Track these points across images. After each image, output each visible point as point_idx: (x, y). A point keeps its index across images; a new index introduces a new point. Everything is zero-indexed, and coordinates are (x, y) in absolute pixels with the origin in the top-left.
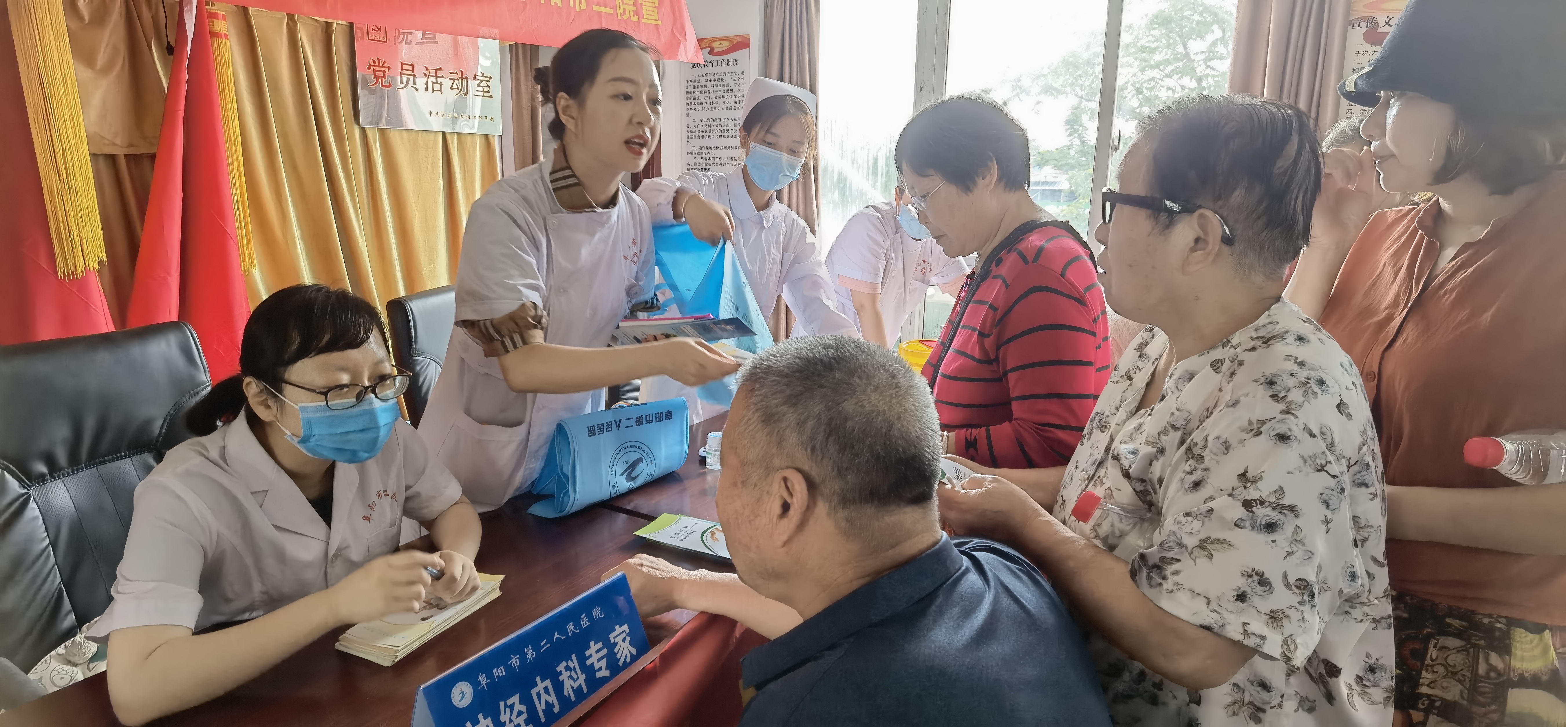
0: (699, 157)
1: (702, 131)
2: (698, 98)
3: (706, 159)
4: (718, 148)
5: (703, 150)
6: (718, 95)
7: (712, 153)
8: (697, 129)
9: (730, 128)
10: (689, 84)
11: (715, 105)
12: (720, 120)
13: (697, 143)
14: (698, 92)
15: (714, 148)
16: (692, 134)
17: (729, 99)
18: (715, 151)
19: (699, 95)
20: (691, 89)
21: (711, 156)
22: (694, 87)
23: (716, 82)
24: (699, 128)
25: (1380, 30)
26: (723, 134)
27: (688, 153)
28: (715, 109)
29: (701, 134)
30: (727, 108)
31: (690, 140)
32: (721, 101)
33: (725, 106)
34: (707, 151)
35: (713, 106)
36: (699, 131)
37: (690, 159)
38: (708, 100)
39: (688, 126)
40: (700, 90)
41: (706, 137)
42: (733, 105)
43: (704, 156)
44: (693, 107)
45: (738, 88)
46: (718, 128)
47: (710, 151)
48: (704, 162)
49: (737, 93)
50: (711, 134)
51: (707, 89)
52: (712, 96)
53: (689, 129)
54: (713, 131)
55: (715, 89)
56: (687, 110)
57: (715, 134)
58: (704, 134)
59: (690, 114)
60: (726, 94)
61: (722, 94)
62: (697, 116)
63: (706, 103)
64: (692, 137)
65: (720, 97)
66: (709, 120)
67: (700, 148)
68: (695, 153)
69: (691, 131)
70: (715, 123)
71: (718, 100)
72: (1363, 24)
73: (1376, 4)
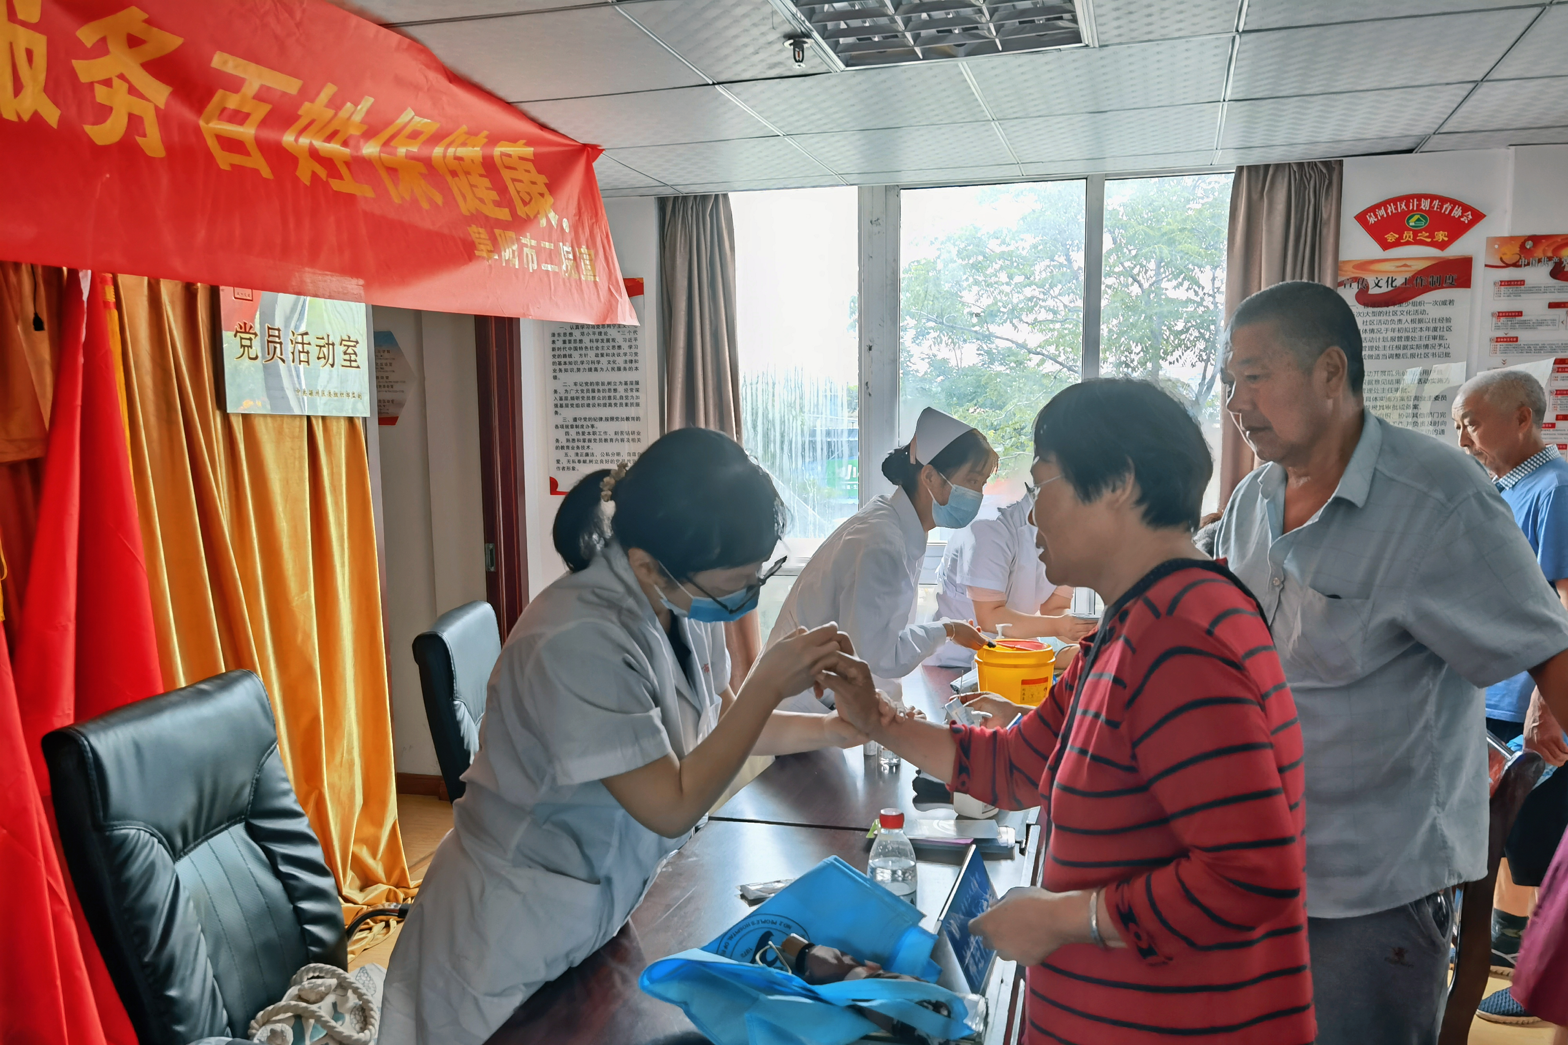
0: (573, 432)
1: (577, 398)
2: (570, 356)
3: (583, 433)
4: (601, 419)
5: (579, 423)
6: (599, 352)
7: (593, 426)
8: (569, 396)
9: (618, 395)
10: (556, 338)
11: (596, 365)
12: (603, 384)
13: (569, 414)
14: (570, 349)
15: (595, 420)
16: (561, 403)
17: (616, 358)
18: (596, 424)
19: (572, 352)
20: (559, 344)
21: (591, 430)
22: (564, 342)
23: (597, 337)
24: (573, 394)
25: (1371, 292)
26: (608, 402)
27: (557, 427)
28: (596, 370)
29: (575, 402)
30: (613, 369)
31: (559, 409)
32: (604, 360)
33: (610, 367)
34: (585, 423)
35: (593, 366)
36: (572, 398)
37: (561, 434)
38: (584, 359)
39: (556, 392)
40: (572, 345)
41: (583, 405)
42: (622, 365)
43: (580, 430)
44: (563, 367)
45: (628, 344)
46: (601, 395)
47: (589, 423)
48: (581, 437)
49: (627, 350)
50: (591, 402)
51: (583, 345)
52: (591, 354)
53: (557, 396)
54: (593, 398)
55: (595, 345)
56: (555, 371)
57: (596, 402)
58: (580, 402)
59: (558, 374)
60: (611, 351)
61: (605, 352)
62: (569, 378)
63: (582, 363)
64: (561, 406)
65: (602, 355)
66: (586, 384)
67: (575, 420)
68: (567, 427)
69: (561, 399)
70: (596, 388)
71: (600, 358)
72: (1355, 285)
73: (1364, 265)
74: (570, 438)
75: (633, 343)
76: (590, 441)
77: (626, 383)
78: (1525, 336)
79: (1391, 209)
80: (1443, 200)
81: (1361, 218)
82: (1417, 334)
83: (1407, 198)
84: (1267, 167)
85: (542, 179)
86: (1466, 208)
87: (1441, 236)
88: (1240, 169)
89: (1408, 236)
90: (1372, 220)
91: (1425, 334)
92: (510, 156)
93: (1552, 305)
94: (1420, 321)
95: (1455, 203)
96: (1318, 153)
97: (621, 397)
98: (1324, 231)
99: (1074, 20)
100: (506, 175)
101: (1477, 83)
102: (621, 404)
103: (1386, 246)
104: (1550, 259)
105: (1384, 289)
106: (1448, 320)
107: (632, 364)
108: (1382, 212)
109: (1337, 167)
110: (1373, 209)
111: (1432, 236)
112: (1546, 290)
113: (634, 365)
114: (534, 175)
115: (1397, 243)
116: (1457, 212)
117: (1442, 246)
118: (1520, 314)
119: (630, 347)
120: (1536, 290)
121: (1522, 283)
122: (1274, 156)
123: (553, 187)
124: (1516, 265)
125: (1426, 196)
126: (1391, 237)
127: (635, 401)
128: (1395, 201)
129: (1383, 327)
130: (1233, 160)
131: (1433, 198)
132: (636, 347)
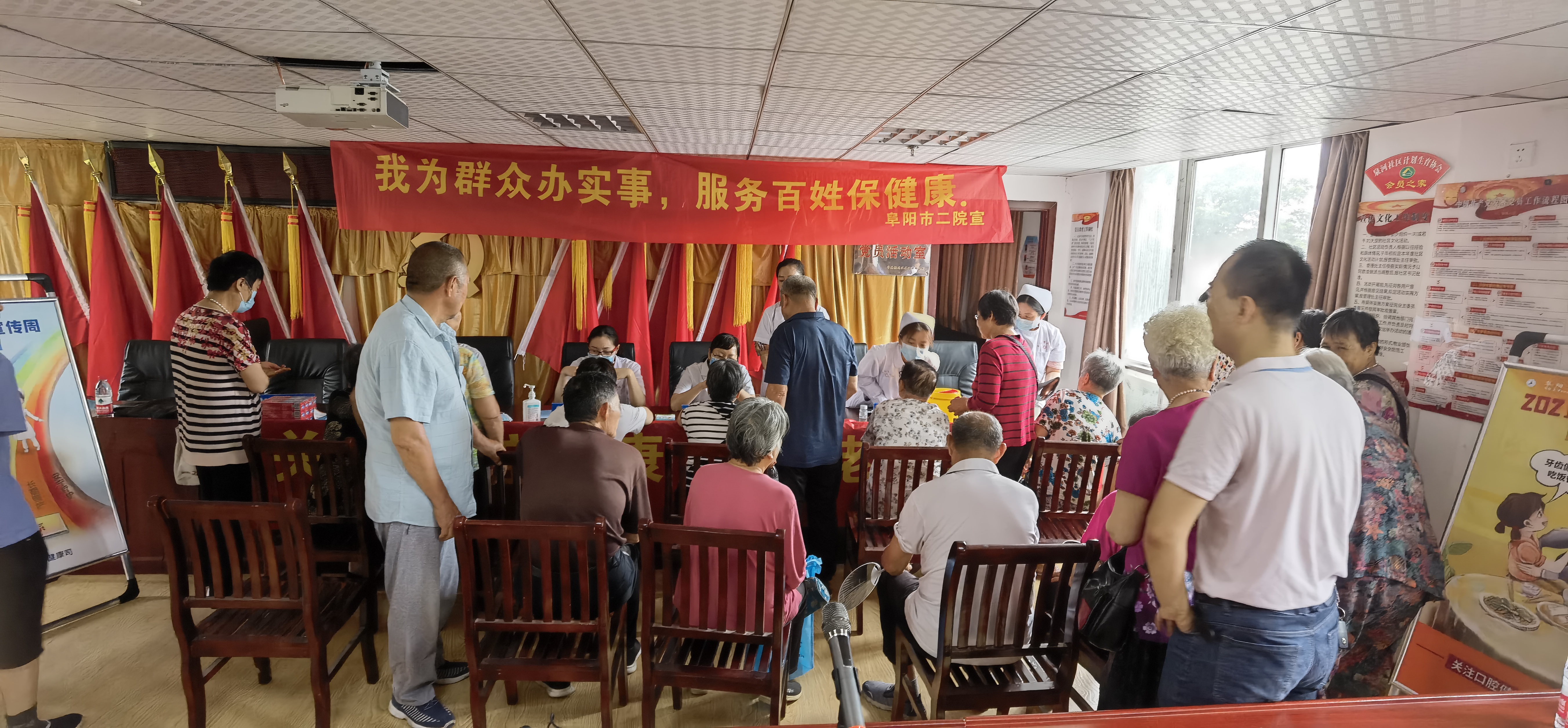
72: (1367, 220)
73: (1373, 205)
79: (1391, 165)
80: (1426, 156)
81: (1370, 172)
82: (1401, 257)
83: (1402, 156)
86: (1439, 163)
87: (1424, 183)
89: (1401, 183)
90: (1377, 173)
91: (1405, 257)
93: (1475, 239)
94: (1404, 247)
95: (1432, 157)
103: (1385, 191)
104: (1477, 201)
105: (1384, 223)
106: (1421, 247)
108: (1385, 167)
109: (1368, 134)
110: (1379, 165)
111: (1416, 184)
112: (1473, 225)
115: (1393, 190)
116: (1434, 165)
117: (1422, 190)
118: (1452, 244)
120: (1465, 226)
121: (1455, 220)
124: (1454, 206)
125: (1415, 154)
126: (1391, 185)
128: (1394, 158)
129: (1381, 250)
131: (1418, 154)
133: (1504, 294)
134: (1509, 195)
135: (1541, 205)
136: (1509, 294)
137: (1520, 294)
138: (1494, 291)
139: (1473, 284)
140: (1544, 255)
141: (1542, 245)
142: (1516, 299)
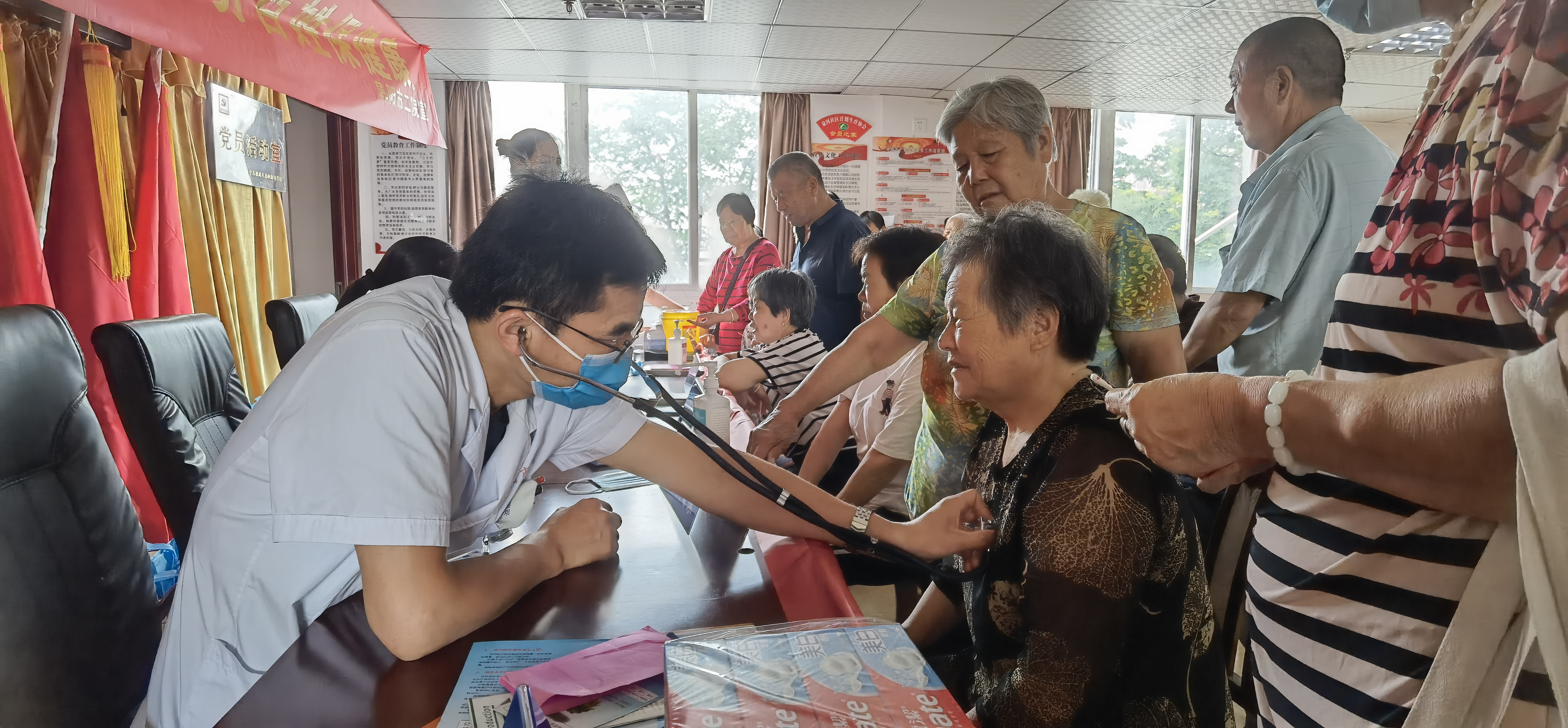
0: (391, 216)
1: (394, 196)
2: (389, 170)
3: (397, 217)
4: (409, 208)
5: (394, 210)
6: (408, 168)
7: (404, 213)
8: (388, 194)
9: (420, 194)
10: (379, 159)
11: (406, 177)
12: (410, 188)
13: (388, 205)
14: (389, 166)
15: (405, 209)
16: (383, 198)
17: (419, 172)
18: (406, 211)
19: (390, 168)
20: (382, 163)
21: (402, 215)
22: (385, 162)
23: (406, 159)
24: (391, 193)
25: (825, 159)
26: (413, 198)
27: (380, 213)
28: (406, 179)
29: (392, 198)
30: (417, 179)
31: (381, 202)
32: (411, 173)
33: (415, 177)
35: (404, 177)
36: (390, 196)
37: (383, 217)
38: (398, 172)
39: (379, 191)
40: (390, 164)
41: (397, 200)
42: (423, 177)
43: (396, 215)
44: (384, 177)
45: (426, 164)
46: (409, 194)
47: (402, 211)
48: (396, 219)
49: (426, 168)
50: (402, 198)
51: (397, 164)
52: (403, 170)
53: (380, 194)
54: (404, 196)
55: (405, 164)
56: (379, 179)
57: (406, 198)
58: (395, 198)
59: (381, 181)
60: (416, 168)
61: (412, 169)
62: (389, 184)
63: (397, 174)
64: (383, 200)
65: (410, 170)
66: (400, 187)
67: (392, 208)
68: (387, 213)
69: (383, 196)
70: (406, 190)
71: (408, 173)
72: (818, 156)
73: (822, 146)
74: (389, 219)
75: (430, 164)
76: (402, 221)
77: (425, 188)
78: (890, 184)
79: (832, 120)
80: (854, 118)
81: (819, 123)
82: (846, 181)
83: (839, 115)
84: (776, 94)
85: (403, 61)
86: (864, 122)
87: (854, 135)
88: (764, 93)
89: (840, 133)
90: (824, 125)
91: (848, 181)
92: (386, 45)
93: (901, 170)
94: (847, 175)
95: (859, 119)
96: (799, 89)
97: (422, 196)
98: (803, 128)
99: (702, 9)
100: (386, 55)
101: (868, 62)
102: (422, 200)
103: (831, 138)
104: (899, 148)
105: (831, 159)
106: (858, 175)
107: (429, 176)
108: (828, 121)
109: (807, 97)
110: (824, 119)
111: (850, 135)
112: (898, 163)
113: (430, 177)
114: (398, 58)
115: (835, 137)
116: (860, 124)
117: (854, 139)
118: (888, 173)
119: (428, 166)
120: (893, 162)
121: (887, 159)
122: (779, 89)
123: (408, 65)
124: (885, 150)
125: (847, 115)
126: (833, 133)
127: (431, 198)
128: (833, 116)
129: (831, 177)
130: (760, 88)
131: (850, 116)
132: (432, 167)
133: (921, 200)
134: (916, 147)
135: (932, 153)
136: (923, 200)
137: (928, 200)
138: (915, 199)
139: (903, 196)
140: (938, 179)
141: (935, 174)
142: (927, 203)
